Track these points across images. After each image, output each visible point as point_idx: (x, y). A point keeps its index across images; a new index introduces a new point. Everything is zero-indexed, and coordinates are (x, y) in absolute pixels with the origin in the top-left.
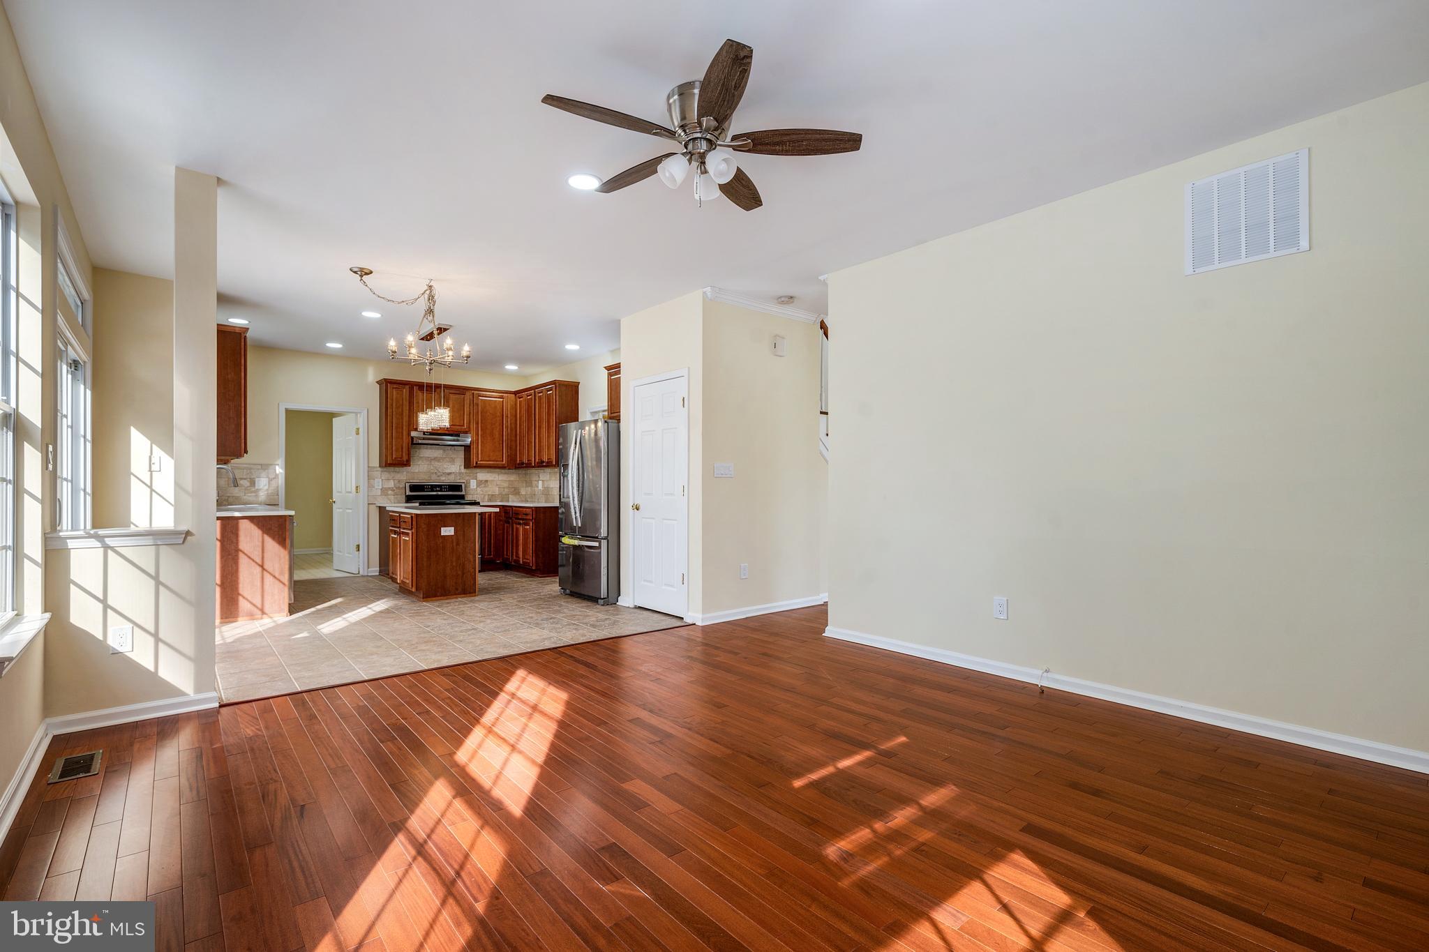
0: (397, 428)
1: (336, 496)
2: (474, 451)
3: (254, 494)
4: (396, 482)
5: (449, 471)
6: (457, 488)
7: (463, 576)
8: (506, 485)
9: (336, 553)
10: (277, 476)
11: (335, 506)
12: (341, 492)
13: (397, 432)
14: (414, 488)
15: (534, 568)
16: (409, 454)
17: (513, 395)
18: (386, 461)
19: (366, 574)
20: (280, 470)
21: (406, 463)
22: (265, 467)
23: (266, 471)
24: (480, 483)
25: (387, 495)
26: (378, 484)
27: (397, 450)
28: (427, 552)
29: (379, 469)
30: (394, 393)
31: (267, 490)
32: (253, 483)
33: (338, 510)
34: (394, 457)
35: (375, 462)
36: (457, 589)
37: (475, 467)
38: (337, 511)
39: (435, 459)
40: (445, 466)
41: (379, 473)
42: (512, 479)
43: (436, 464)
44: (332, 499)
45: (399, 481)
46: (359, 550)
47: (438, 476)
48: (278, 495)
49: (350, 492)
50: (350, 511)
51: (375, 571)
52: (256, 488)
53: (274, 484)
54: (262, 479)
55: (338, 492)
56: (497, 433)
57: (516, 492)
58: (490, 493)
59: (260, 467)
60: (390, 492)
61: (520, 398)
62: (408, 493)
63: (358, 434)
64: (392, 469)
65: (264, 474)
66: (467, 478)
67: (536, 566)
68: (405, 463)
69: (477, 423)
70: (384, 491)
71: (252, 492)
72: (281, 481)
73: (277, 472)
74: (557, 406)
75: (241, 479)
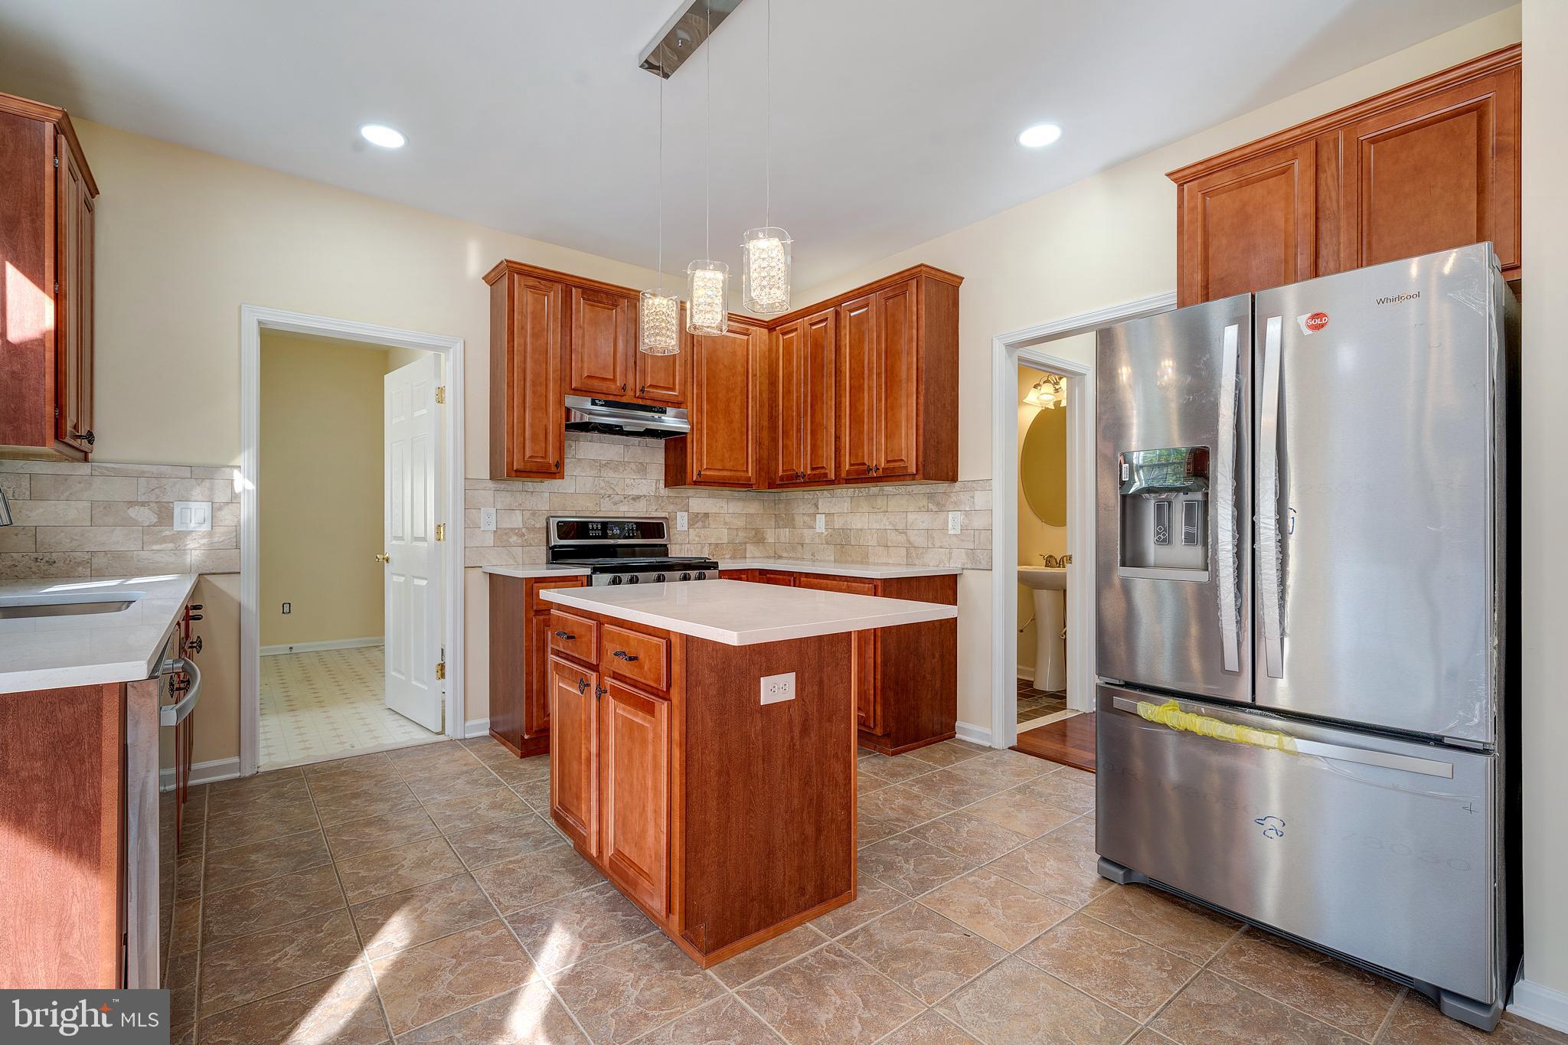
0: (534, 384)
1: (391, 547)
2: (692, 448)
3: (171, 546)
4: (527, 514)
5: (635, 492)
6: (653, 529)
7: (817, 839)
8: (740, 523)
9: (391, 672)
10: (234, 498)
11: (388, 568)
12: (401, 538)
13: (534, 393)
14: (567, 529)
15: (879, 731)
16: (561, 450)
17: (766, 331)
18: (511, 463)
19: (460, 736)
20: (244, 482)
21: (554, 471)
22: (205, 472)
23: (207, 483)
24: (696, 519)
25: (507, 545)
26: (488, 519)
27: (534, 438)
28: (720, 773)
29: (491, 484)
30: (526, 299)
31: (210, 534)
32: (165, 515)
33: (395, 578)
34: (528, 454)
35: (482, 468)
36: (802, 891)
37: (696, 483)
38: (393, 580)
39: (607, 465)
40: (628, 481)
41: (489, 495)
42: (752, 511)
43: (610, 475)
44: (383, 552)
45: (534, 514)
46: (443, 676)
47: (615, 504)
48: (238, 547)
49: (424, 539)
50: (424, 583)
51: (479, 727)
52: (177, 527)
53: (226, 517)
54: (193, 505)
55: (396, 538)
56: (737, 411)
57: (759, 539)
58: (713, 541)
59: (187, 473)
60: (514, 539)
61: (784, 334)
62: (555, 541)
63: (440, 400)
64: (517, 485)
65: (197, 492)
66: (671, 508)
67: (885, 727)
68: (554, 469)
69: (700, 385)
70: (501, 535)
71: (164, 540)
72: (247, 510)
73: (238, 489)
74: (922, 332)
75: (131, 504)
